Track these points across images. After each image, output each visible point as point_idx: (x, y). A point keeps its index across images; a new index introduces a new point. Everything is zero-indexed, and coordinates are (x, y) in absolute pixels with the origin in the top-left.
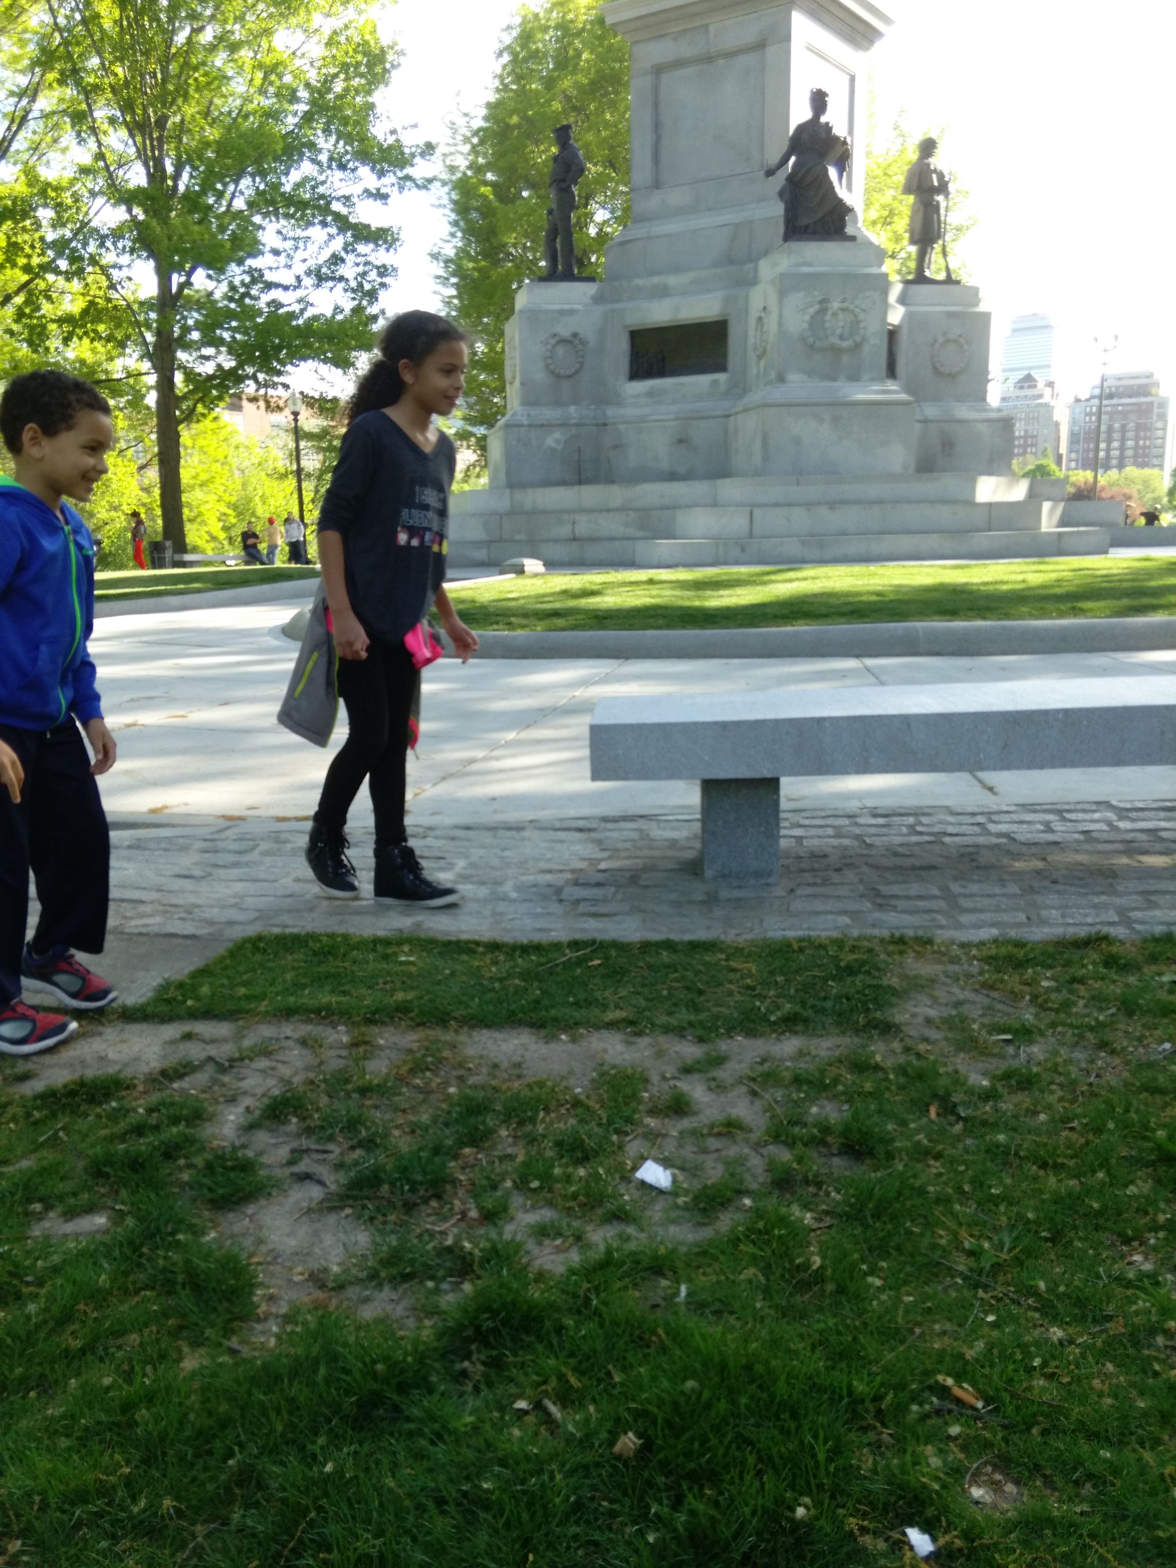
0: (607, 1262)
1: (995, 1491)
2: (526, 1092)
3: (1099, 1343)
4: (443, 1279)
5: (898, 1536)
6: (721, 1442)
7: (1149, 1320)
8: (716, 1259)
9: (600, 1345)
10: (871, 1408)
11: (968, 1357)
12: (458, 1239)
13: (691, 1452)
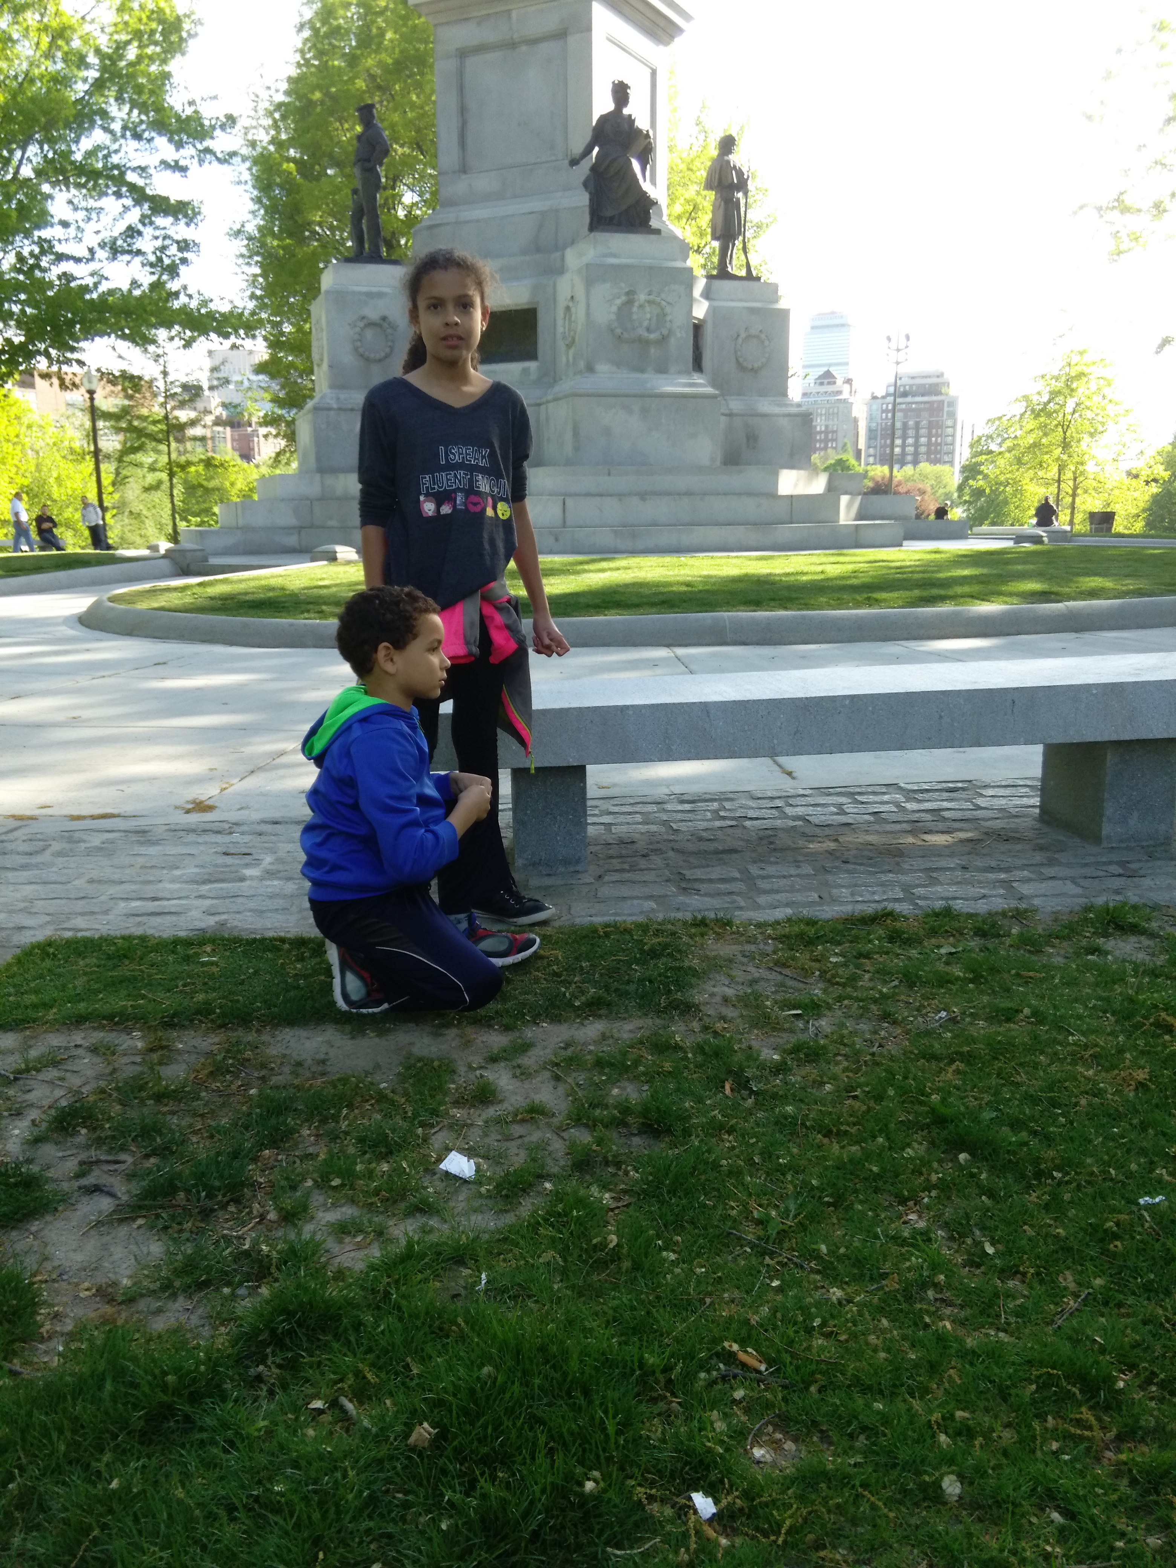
0: (408, 1255)
1: (775, 1450)
2: (330, 1091)
3: (876, 1300)
4: (240, 1284)
5: (684, 1501)
6: (514, 1424)
7: (921, 1275)
8: (517, 1245)
9: (398, 1339)
10: (661, 1378)
11: (753, 1322)
12: (255, 1243)
13: (486, 1437)
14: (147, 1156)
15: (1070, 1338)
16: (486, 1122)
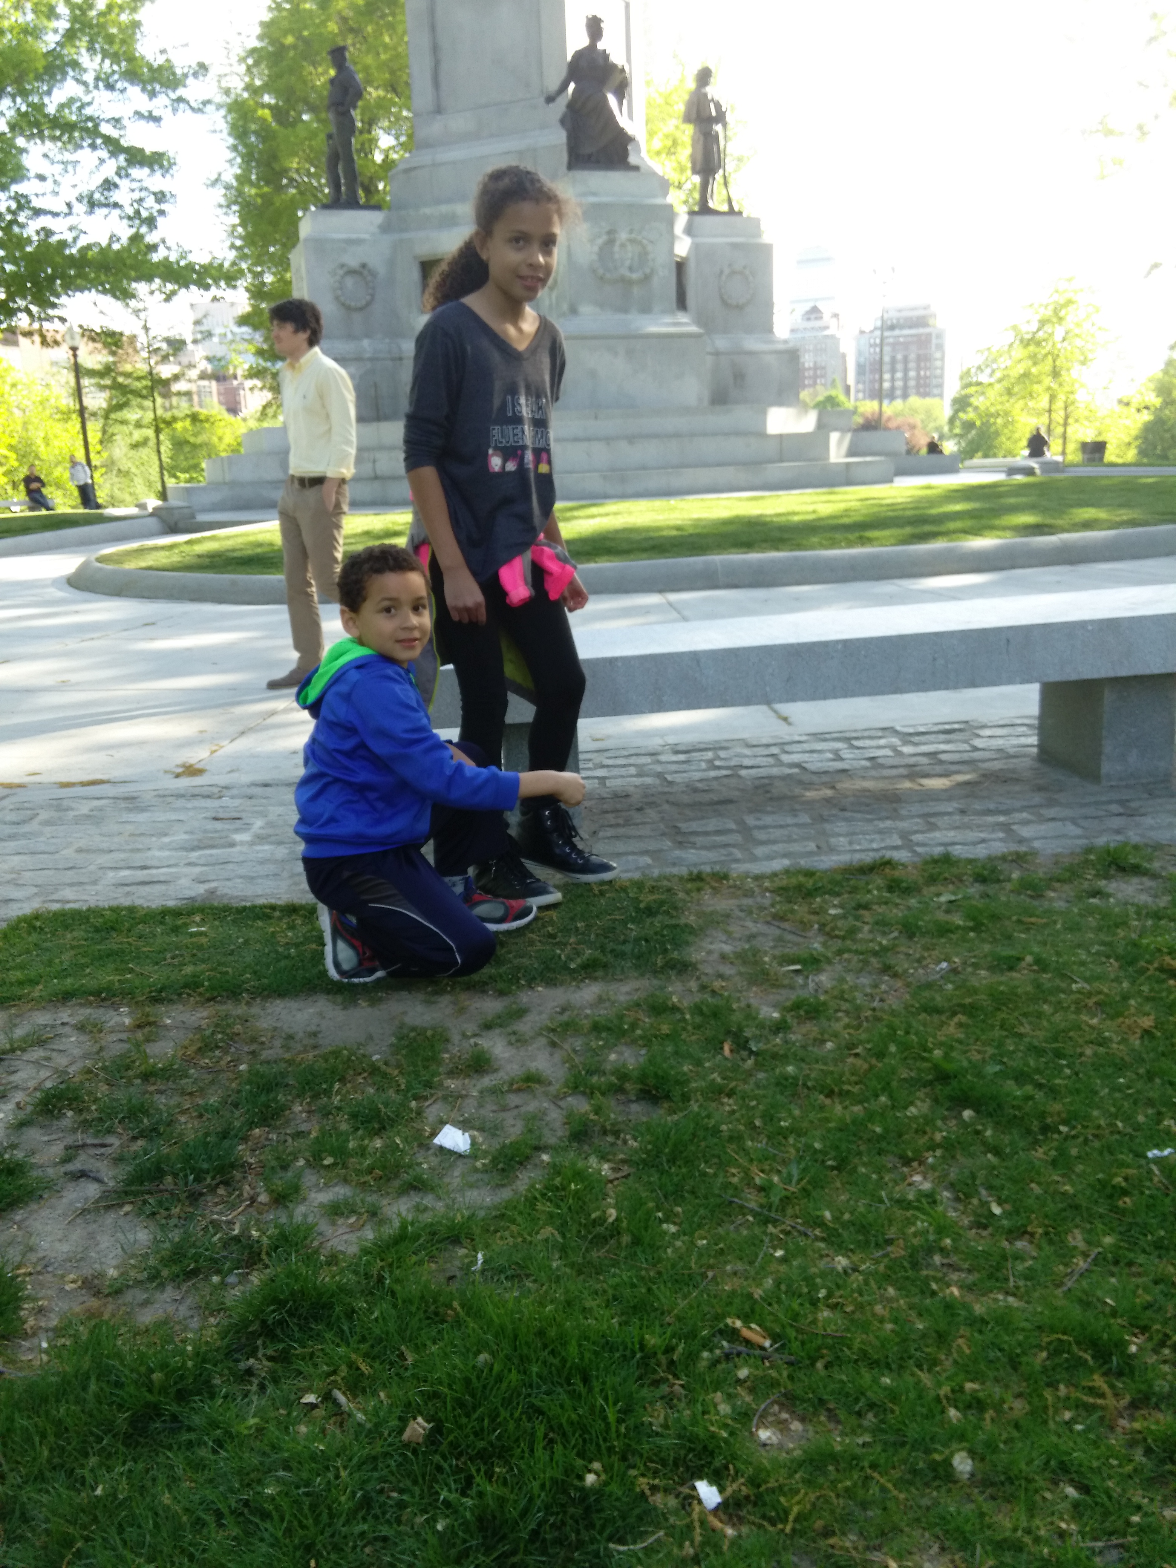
0: (401, 1238)
1: (781, 1431)
2: (321, 1065)
3: (881, 1268)
4: (230, 1271)
5: (688, 1491)
6: (512, 1415)
7: (927, 1240)
8: (513, 1221)
9: (392, 1327)
10: (663, 1359)
11: (756, 1296)
12: (245, 1229)
13: (482, 1429)
14: (134, 1138)
15: (1080, 1301)
16: (481, 1092)
